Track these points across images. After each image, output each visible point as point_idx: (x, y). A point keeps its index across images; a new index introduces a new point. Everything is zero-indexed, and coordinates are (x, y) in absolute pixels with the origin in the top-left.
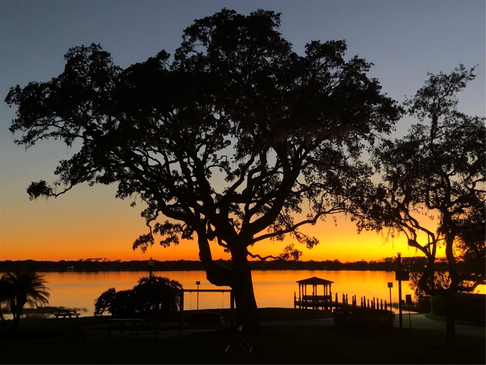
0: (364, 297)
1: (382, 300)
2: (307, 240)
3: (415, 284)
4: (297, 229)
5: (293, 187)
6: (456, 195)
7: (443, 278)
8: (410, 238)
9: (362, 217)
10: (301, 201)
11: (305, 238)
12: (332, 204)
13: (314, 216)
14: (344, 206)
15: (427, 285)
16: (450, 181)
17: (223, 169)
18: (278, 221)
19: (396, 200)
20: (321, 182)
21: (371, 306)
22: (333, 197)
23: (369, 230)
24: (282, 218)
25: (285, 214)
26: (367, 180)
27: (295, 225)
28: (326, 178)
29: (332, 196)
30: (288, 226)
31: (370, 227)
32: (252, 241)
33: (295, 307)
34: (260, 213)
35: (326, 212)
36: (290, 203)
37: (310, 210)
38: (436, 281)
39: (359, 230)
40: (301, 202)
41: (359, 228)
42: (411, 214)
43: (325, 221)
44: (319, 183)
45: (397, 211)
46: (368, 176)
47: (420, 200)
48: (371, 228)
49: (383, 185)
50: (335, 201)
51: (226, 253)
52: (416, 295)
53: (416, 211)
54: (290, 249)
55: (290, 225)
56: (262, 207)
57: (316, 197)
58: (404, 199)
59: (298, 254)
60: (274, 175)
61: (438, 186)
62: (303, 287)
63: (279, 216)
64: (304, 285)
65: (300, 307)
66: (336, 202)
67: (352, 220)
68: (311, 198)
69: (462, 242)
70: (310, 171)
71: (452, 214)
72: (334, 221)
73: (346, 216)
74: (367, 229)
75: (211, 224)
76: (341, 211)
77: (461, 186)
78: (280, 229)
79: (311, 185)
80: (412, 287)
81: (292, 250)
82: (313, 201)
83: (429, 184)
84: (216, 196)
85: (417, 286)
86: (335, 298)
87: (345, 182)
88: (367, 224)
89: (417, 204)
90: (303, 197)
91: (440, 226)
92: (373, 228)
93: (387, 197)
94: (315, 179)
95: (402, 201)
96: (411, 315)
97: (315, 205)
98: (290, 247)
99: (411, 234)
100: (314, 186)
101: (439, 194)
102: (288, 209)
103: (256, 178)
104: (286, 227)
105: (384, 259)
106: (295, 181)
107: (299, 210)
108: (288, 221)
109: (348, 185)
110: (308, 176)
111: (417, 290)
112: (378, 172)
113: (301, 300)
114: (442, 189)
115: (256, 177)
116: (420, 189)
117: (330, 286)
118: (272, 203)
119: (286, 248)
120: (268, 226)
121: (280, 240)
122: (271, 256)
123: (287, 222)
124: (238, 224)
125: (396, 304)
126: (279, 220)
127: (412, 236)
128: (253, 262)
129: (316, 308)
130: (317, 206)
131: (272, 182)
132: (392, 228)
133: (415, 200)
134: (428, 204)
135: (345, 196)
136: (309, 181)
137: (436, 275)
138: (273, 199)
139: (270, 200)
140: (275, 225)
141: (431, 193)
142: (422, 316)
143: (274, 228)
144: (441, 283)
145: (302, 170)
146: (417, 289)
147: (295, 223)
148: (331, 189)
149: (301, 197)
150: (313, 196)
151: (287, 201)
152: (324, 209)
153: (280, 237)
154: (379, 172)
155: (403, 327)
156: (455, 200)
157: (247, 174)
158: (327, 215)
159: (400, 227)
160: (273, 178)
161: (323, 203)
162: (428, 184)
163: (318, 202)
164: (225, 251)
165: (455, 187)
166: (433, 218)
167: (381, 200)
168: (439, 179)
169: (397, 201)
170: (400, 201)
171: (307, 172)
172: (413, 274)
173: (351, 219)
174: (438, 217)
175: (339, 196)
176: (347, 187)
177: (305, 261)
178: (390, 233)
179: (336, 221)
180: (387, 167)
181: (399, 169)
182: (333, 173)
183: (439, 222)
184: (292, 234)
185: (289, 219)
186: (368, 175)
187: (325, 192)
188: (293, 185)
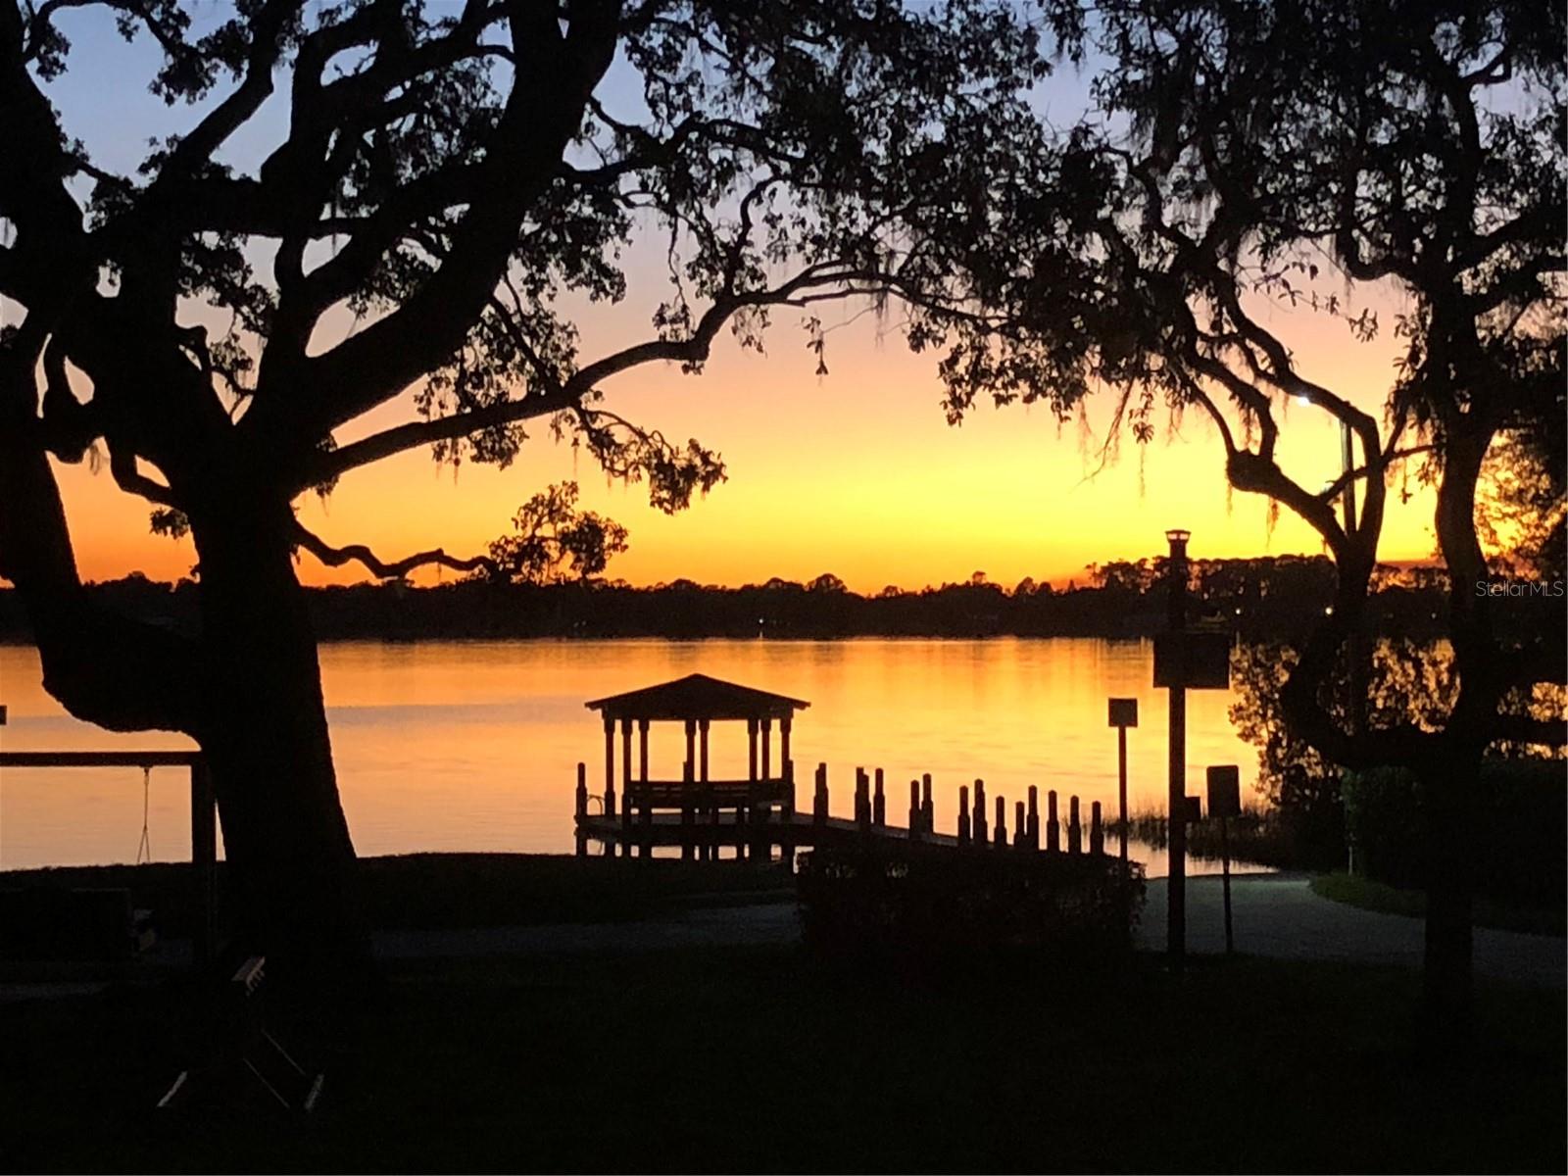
0: (979, 784)
1: (1075, 801)
2: (655, 461)
3: (1264, 707)
4: (598, 395)
5: (571, 142)
6: (1506, 200)
7: (1420, 675)
8: (1239, 447)
9: (977, 327)
10: (623, 229)
11: (645, 449)
12: (800, 248)
13: (695, 322)
14: (874, 259)
15: (1329, 715)
16: (1477, 115)
17: (143, 23)
18: (485, 349)
19: (1168, 225)
20: (738, 111)
21: (1016, 836)
22: (809, 205)
23: (1010, 398)
24: (504, 329)
25: (527, 308)
26: (1007, 105)
27: (581, 368)
28: (768, 87)
29: (803, 202)
30: (544, 374)
31: (1021, 383)
32: (325, 468)
33: (581, 846)
34: (375, 296)
35: (769, 294)
36: (554, 238)
37: (675, 280)
38: (1383, 693)
39: (957, 402)
40: (623, 237)
41: (958, 391)
42: (1253, 305)
43: (760, 349)
44: (727, 122)
45: (1169, 290)
46: (1017, 83)
47: (1303, 221)
48: (1024, 387)
49: (1098, 132)
50: (818, 231)
51: (166, 539)
52: (1266, 771)
53: (1278, 289)
54: (551, 513)
55: (554, 369)
56: (385, 264)
57: (713, 205)
58: (1212, 215)
59: (602, 541)
60: (457, 65)
61: (1409, 144)
62: (627, 732)
63: (491, 315)
64: (636, 724)
65: (610, 849)
66: (827, 236)
67: (918, 338)
68: (680, 209)
69: (1532, 471)
70: (678, 47)
71: (1482, 303)
72: (809, 346)
73: (880, 316)
74: (1002, 392)
75: (67, 362)
76: (851, 291)
77: (1534, 142)
78: (493, 393)
79: (681, 133)
80: (1249, 724)
81: (563, 520)
82: (692, 227)
83: (1361, 133)
84: (98, 187)
85: (1274, 717)
86: (813, 793)
87: (883, 114)
88: (1002, 363)
89: (1285, 246)
90: (631, 205)
91: (1407, 374)
92: (1036, 390)
93: (1119, 206)
94: (702, 95)
95: (1203, 230)
96: (1233, 884)
97: (706, 255)
98: (552, 501)
99: (1248, 421)
100: (699, 140)
101: (1411, 188)
102: (543, 276)
103: (344, 81)
104: (529, 382)
105: (1098, 570)
106: (588, 107)
107: (607, 282)
108: (544, 347)
109: (899, 134)
110: (663, 80)
111: (1274, 743)
112: (1069, 57)
113: (619, 810)
114: (1430, 161)
115: (345, 78)
116: (1310, 161)
117: (786, 729)
118: (445, 240)
119: (530, 509)
120: (417, 376)
121: (491, 460)
122: (438, 556)
123: (537, 351)
124: (235, 360)
125: (1154, 820)
126: (488, 342)
127: (1249, 431)
128: (334, 591)
129: (704, 853)
130: (715, 256)
131: (446, 109)
132: (1138, 386)
133: (1273, 224)
134: (1346, 249)
135: (877, 196)
136: (670, 105)
137: (1380, 659)
138: (454, 212)
139: (432, 221)
140: (463, 372)
141: (1366, 185)
142: (1299, 886)
143: (456, 391)
144: (1407, 704)
145: (631, 39)
146: (1275, 735)
147: (581, 362)
148: (800, 154)
149: (619, 202)
150: (694, 196)
151: (537, 227)
152: (756, 276)
153: (494, 442)
154: (1075, 58)
155: (1191, 944)
156: (1502, 224)
157: (291, 53)
158: (775, 309)
159: (1187, 382)
160: (450, 87)
161: (750, 244)
162: (1351, 132)
163: (724, 236)
164: (159, 523)
165: (1502, 149)
166: (1369, 325)
167: (1084, 224)
168: (1417, 102)
169: (1173, 233)
170: (1189, 233)
171: (660, 52)
172: (1254, 654)
173: (912, 336)
174: (1398, 322)
175: (844, 202)
176: (892, 149)
177: (643, 586)
178: (1126, 414)
179: (820, 344)
180: (1123, 26)
181: (1188, 40)
182: (810, 63)
183: (1405, 353)
184: (564, 426)
185: (548, 337)
186: (1017, 79)
187: (764, 172)
188: (572, 129)
